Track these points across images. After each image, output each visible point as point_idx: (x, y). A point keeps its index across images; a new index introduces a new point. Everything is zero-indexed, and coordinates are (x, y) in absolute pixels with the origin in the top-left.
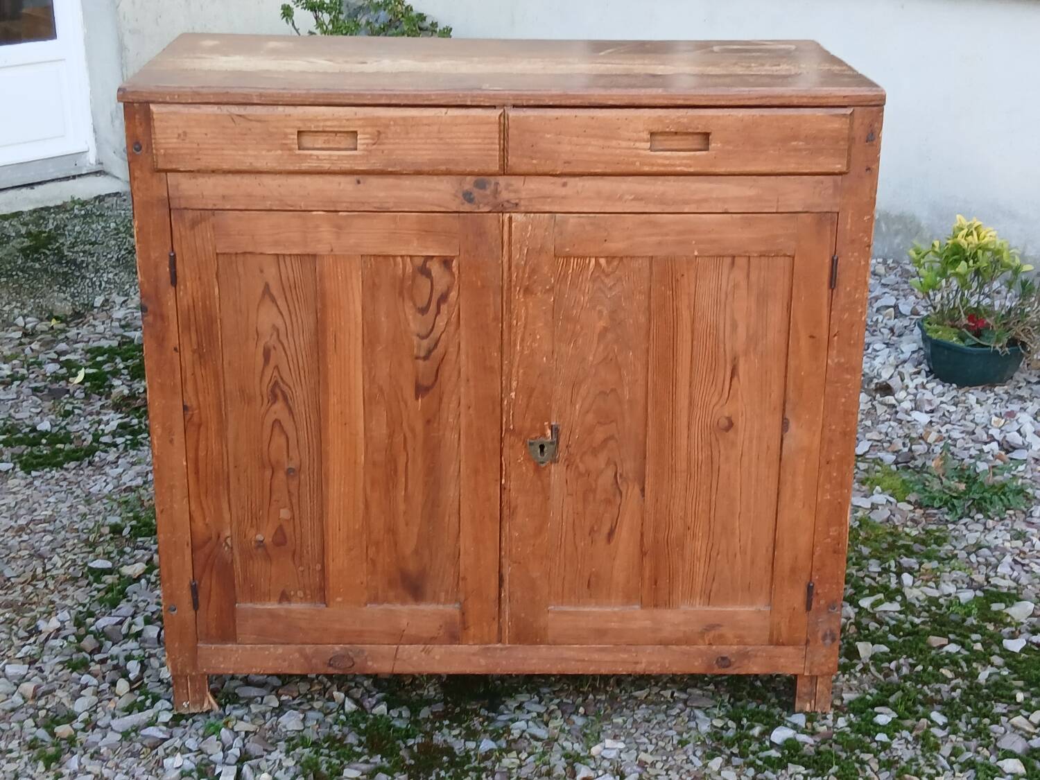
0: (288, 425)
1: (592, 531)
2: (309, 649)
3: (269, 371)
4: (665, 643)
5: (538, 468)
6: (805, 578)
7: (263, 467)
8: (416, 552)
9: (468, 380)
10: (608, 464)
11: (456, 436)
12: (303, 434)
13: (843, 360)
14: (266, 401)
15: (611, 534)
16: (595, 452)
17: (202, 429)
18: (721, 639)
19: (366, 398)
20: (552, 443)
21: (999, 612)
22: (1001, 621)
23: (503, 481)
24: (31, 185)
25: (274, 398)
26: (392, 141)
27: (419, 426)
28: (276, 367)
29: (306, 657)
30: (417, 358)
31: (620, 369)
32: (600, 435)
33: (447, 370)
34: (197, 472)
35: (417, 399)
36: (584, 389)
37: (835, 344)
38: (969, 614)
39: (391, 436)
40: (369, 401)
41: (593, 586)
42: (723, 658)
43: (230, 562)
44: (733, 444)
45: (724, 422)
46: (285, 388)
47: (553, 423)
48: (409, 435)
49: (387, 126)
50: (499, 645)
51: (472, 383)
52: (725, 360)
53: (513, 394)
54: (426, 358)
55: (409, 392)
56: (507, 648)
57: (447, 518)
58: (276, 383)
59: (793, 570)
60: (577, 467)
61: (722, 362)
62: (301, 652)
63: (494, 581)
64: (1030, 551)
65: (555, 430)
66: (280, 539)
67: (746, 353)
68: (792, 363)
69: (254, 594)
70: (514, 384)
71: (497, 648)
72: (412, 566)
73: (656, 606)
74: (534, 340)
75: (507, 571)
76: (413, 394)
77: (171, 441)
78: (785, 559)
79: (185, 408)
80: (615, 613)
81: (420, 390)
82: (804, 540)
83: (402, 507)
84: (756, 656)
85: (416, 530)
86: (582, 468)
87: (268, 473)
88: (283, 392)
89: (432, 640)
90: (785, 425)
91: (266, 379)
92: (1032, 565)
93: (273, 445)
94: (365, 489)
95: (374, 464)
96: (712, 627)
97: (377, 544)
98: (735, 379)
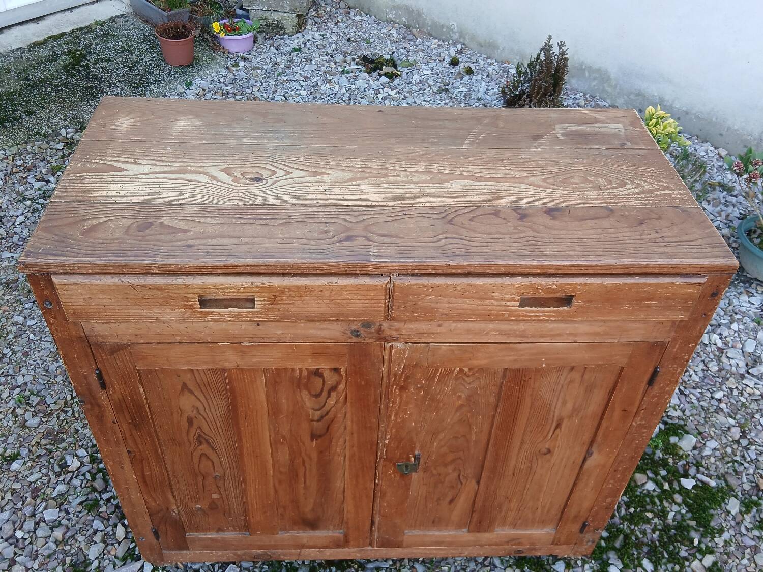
0: (213, 456)
1: (439, 499)
2: (239, 552)
3: (193, 430)
4: (482, 546)
5: (403, 476)
6: (583, 519)
7: (196, 475)
8: (313, 510)
9: (352, 434)
10: (454, 470)
11: (342, 458)
12: (225, 460)
13: (644, 422)
14: (193, 444)
15: (451, 502)
16: (446, 465)
17: (144, 461)
18: (520, 544)
19: (273, 442)
20: (414, 465)
21: (675, 445)
22: (677, 454)
23: (377, 481)
24: (70, 9)
25: (200, 443)
26: (286, 302)
27: (314, 455)
28: (199, 427)
29: (238, 556)
30: (312, 421)
31: (470, 426)
32: (450, 457)
33: (335, 426)
34: (145, 482)
35: (312, 440)
36: (441, 436)
37: (641, 414)
38: (656, 447)
39: (293, 459)
40: (274, 444)
41: (436, 523)
42: (519, 551)
43: (178, 519)
44: (549, 461)
45: (544, 450)
46: (207, 438)
47: (416, 453)
48: (306, 458)
49: (282, 292)
50: (370, 548)
51: (355, 435)
52: (553, 421)
53: (387, 442)
54: (318, 421)
55: (306, 438)
56: (375, 550)
57: (334, 496)
58: (200, 435)
59: (576, 517)
60: (432, 472)
61: (550, 421)
62: (235, 554)
63: (368, 523)
64: (688, 380)
65: (417, 458)
66: (213, 506)
67: (570, 417)
68: (604, 424)
69: (198, 529)
70: (388, 437)
71: (367, 550)
72: (310, 516)
73: (478, 532)
74: (406, 414)
75: (377, 519)
76: (309, 438)
77: (122, 468)
78: (572, 511)
79: (129, 452)
80: (450, 535)
81: (313, 437)
82: (586, 504)
83: (302, 491)
84: (540, 549)
85: (312, 501)
86: (435, 472)
87: (200, 479)
88: (205, 439)
89: (325, 547)
90: (588, 454)
91: (192, 434)
92: (691, 396)
93: (202, 466)
94: (274, 486)
95: (281, 473)
96: (513, 540)
97: (284, 508)
98: (558, 430)
